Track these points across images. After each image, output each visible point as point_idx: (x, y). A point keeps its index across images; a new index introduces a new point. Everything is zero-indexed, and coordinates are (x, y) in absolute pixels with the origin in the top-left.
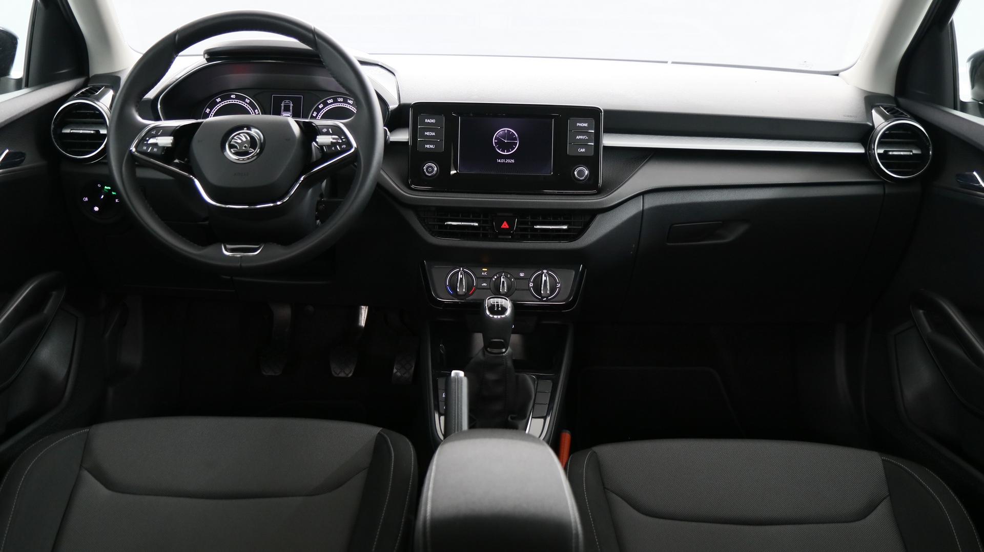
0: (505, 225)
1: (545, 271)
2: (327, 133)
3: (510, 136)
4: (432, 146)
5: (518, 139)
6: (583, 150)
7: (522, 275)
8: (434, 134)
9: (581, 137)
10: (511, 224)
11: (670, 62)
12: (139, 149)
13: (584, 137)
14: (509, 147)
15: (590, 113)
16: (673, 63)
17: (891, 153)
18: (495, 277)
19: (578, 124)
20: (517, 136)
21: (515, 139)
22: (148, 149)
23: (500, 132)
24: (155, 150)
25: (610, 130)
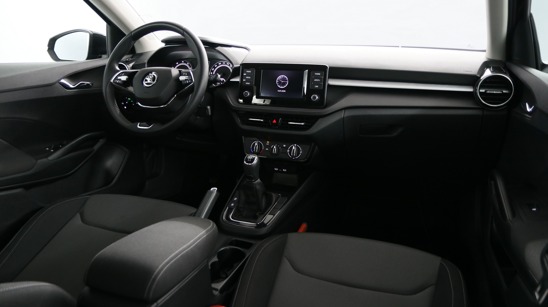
0: (274, 121)
1: (295, 145)
2: (185, 75)
3: (284, 79)
4: (249, 83)
5: (288, 81)
6: (317, 86)
7: (284, 146)
8: (250, 78)
9: (317, 80)
10: (277, 121)
11: (400, 47)
12: (114, 81)
13: (318, 80)
14: (284, 84)
15: (322, 68)
16: (402, 47)
17: (488, 92)
18: (272, 146)
19: (316, 74)
20: (287, 79)
21: (287, 81)
22: (117, 81)
23: (280, 77)
24: (120, 82)
25: (332, 77)
